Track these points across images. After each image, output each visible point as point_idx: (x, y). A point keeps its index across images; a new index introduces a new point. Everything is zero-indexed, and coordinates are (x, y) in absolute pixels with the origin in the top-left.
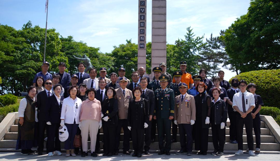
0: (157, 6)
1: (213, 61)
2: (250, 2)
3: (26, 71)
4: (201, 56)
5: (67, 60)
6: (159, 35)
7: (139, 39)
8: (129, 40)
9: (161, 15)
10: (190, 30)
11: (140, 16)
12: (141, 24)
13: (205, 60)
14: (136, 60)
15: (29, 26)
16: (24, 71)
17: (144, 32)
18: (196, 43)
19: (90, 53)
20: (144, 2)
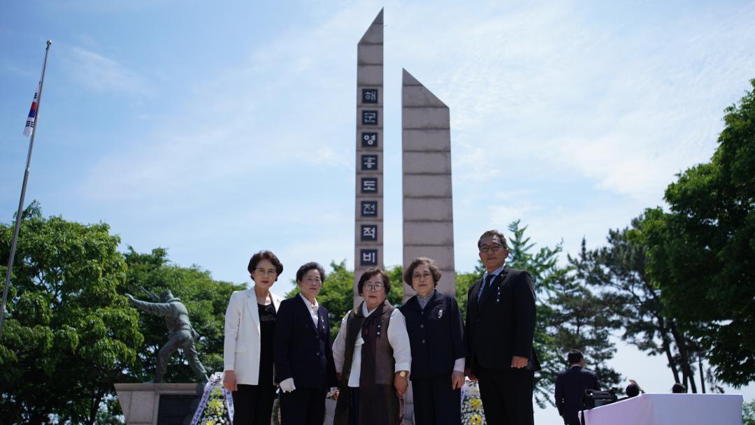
0: (419, 126)
1: (589, 323)
2: (724, 115)
4: (554, 307)
5: (135, 319)
6: (428, 221)
7: (359, 233)
8: (338, 263)
9: (432, 155)
10: (518, 230)
11: (363, 157)
12: (365, 182)
13: (566, 318)
15: (31, 215)
17: (376, 211)
18: (538, 269)
19: (218, 299)
20: (376, 112)
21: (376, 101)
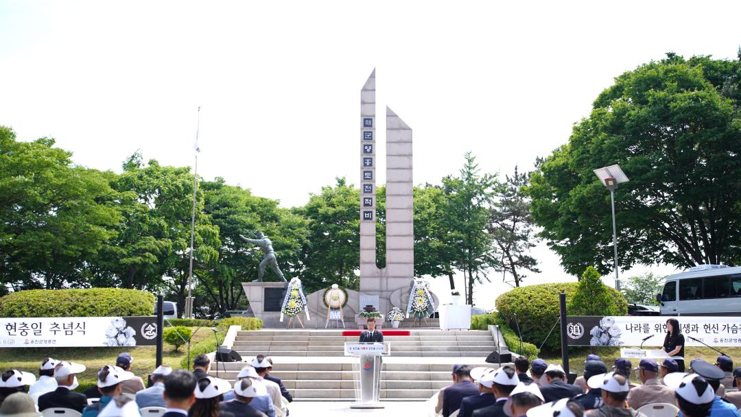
0: (395, 141)
1: (523, 220)
3: (141, 260)
4: (498, 209)
5: (217, 232)
6: (399, 195)
7: (363, 202)
8: (341, 178)
9: (402, 158)
10: (470, 158)
11: (365, 159)
12: (366, 173)
13: (506, 217)
14: (357, 225)
16: (138, 259)
17: (372, 190)
18: (483, 187)
20: (371, 132)
21: (371, 126)
